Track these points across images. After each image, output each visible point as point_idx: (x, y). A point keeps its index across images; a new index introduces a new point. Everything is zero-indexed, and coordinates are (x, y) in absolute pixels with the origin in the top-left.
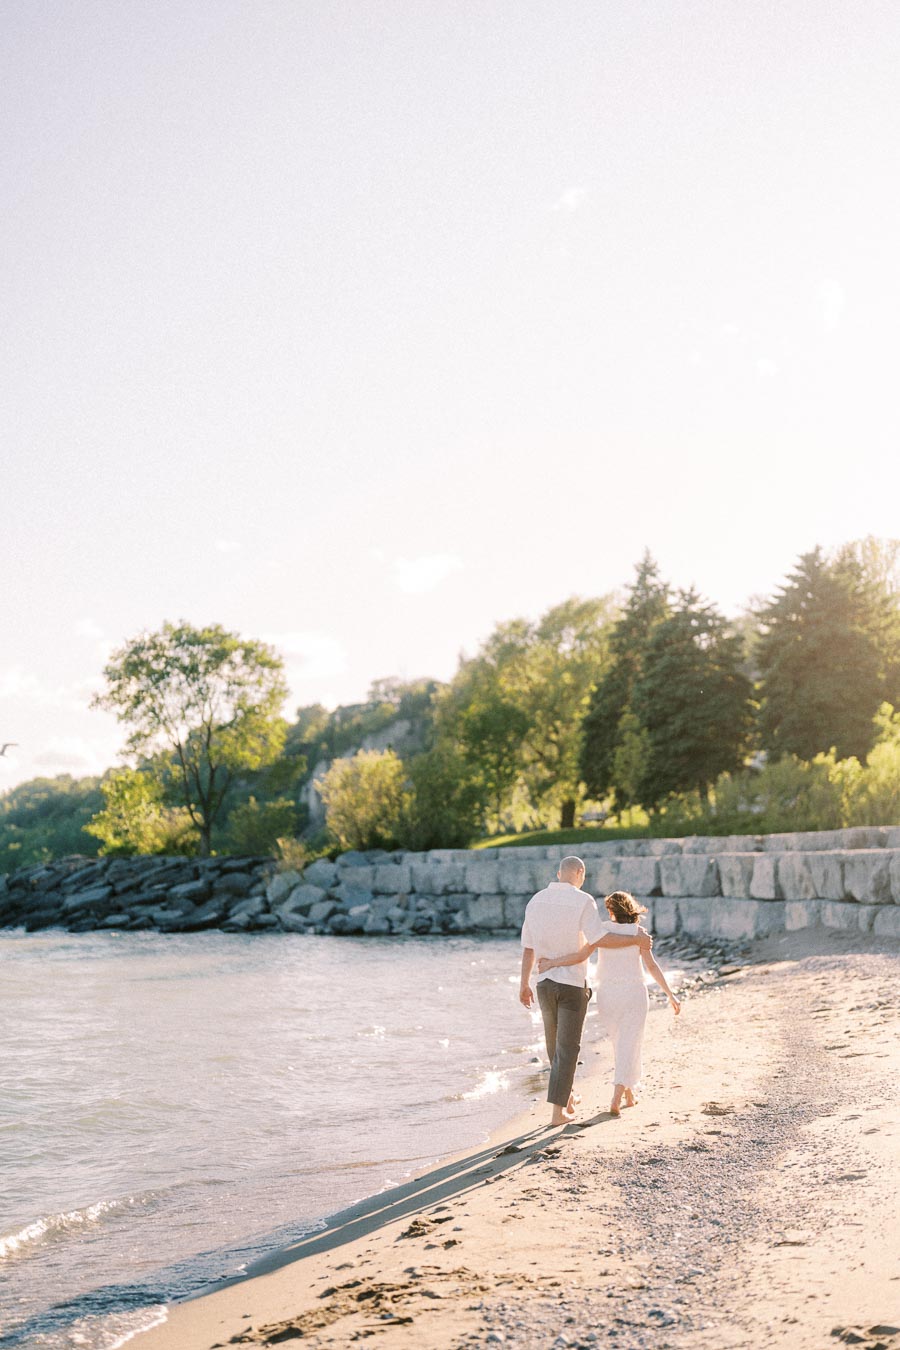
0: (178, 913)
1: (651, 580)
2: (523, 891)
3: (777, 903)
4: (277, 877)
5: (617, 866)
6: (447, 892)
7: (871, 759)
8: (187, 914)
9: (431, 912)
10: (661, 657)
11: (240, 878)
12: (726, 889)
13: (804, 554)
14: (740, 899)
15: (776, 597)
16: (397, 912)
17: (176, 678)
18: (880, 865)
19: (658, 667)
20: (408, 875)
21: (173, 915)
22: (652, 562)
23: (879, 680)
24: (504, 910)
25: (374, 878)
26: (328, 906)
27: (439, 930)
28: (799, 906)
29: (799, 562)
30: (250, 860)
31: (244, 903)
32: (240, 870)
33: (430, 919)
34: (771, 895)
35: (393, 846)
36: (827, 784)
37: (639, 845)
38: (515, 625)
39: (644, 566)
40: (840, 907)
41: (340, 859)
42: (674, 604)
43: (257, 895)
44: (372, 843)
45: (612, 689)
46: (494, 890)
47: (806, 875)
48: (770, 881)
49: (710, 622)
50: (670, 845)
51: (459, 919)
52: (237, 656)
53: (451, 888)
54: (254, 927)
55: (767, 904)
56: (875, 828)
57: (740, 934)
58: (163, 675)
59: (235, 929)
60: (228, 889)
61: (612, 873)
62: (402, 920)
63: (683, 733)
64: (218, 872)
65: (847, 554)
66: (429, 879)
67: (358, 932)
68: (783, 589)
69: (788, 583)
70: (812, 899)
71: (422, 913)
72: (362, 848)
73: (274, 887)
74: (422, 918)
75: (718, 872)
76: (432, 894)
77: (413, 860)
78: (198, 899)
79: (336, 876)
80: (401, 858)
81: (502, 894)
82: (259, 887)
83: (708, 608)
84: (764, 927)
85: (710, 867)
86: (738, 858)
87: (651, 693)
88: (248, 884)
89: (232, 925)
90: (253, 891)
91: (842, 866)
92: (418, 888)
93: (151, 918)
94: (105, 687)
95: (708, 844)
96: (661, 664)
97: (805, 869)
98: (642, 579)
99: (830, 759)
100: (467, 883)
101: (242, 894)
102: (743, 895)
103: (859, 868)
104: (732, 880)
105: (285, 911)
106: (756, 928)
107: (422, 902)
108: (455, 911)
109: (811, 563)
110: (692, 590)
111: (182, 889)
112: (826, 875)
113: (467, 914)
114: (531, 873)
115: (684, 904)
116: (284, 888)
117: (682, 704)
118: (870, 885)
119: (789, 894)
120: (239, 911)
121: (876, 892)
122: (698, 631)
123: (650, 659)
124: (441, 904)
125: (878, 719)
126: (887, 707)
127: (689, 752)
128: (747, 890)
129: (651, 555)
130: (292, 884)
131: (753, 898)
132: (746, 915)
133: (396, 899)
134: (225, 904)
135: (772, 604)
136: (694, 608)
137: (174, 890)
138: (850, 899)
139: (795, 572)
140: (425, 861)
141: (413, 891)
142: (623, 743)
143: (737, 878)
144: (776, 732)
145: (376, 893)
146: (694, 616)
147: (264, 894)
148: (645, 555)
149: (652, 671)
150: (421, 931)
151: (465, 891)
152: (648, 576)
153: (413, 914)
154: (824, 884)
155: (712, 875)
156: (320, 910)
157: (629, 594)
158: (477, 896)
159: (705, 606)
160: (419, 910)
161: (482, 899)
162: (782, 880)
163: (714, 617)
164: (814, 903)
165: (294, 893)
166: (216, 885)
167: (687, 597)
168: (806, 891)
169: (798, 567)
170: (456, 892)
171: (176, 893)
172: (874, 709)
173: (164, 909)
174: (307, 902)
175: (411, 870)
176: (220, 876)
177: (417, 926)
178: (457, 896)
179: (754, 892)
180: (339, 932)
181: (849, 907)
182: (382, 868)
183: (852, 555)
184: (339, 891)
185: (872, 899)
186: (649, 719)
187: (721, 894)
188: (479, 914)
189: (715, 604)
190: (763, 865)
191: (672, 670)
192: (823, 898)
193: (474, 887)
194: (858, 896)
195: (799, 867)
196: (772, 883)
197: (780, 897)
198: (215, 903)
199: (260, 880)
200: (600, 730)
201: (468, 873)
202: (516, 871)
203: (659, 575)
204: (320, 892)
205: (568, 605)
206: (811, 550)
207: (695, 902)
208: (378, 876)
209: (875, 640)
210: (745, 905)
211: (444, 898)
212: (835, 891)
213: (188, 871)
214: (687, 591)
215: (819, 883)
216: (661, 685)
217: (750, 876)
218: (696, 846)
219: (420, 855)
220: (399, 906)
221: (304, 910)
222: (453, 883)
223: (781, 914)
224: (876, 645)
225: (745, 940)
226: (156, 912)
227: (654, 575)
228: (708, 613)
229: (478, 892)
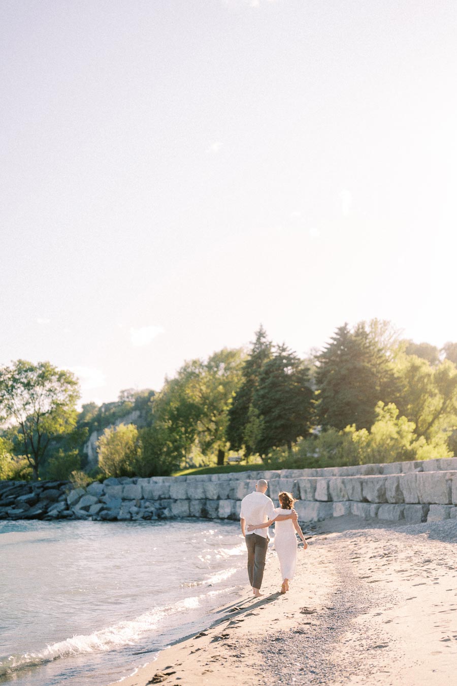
0: (21, 510)
1: (263, 340)
2: (199, 498)
3: (329, 503)
4: (73, 492)
5: (247, 484)
6: (160, 499)
7: (373, 429)
8: (25, 511)
9: (152, 509)
10: (268, 378)
11: (54, 492)
12: (303, 495)
13: (339, 327)
14: (310, 501)
15: (326, 348)
16: (135, 509)
17: (20, 389)
18: (381, 483)
19: (266, 384)
20: (140, 490)
21: (18, 511)
22: (264, 331)
23: (377, 390)
24: (189, 507)
25: (123, 491)
26: (99, 506)
27: (156, 518)
28: (340, 504)
29: (337, 331)
30: (58, 483)
31: (56, 505)
32: (53, 488)
33: (152, 512)
34: (325, 499)
35: (133, 475)
36: (351, 442)
37: (259, 474)
38: (194, 362)
39: (260, 332)
40: (360, 505)
41: (105, 482)
42: (274, 351)
43: (62, 501)
44: (122, 473)
45: (244, 394)
46: (184, 497)
47: (343, 488)
48: (325, 492)
49: (293, 361)
50: (274, 473)
51: (166, 512)
52: (54, 378)
53: (162, 496)
54: (61, 517)
55: (324, 503)
56: (377, 464)
57: (310, 519)
59: (51, 519)
60: (47, 498)
61: (244, 488)
62: (137, 513)
63: (280, 417)
64: (42, 489)
65: (360, 327)
66: (151, 492)
67: (115, 519)
68: (329, 344)
69: (331, 341)
70: (346, 501)
71: (147, 510)
72: (116, 476)
73: (71, 496)
74: (147, 511)
75: (299, 487)
76: (152, 499)
77: (143, 482)
78: (32, 503)
79: (103, 491)
80: (136, 481)
81: (188, 499)
82: (64, 496)
83: (291, 354)
84: (322, 515)
85: (295, 485)
86: (308, 480)
87: (263, 397)
88: (57, 495)
89: (49, 516)
90: (61, 498)
91: (362, 483)
92: (146, 497)
93: (7, 513)
95: (293, 473)
96: (268, 381)
97: (342, 486)
98: (259, 339)
99: (353, 429)
100: (171, 494)
101: (55, 500)
102: (311, 499)
103: (370, 485)
104: (306, 491)
105: (77, 509)
106: (318, 515)
107: (147, 504)
108: (165, 508)
109: (342, 331)
110: (284, 345)
111: (23, 498)
112: (353, 488)
113: (170, 510)
114: (204, 488)
116: (76, 497)
117: (279, 402)
118: (376, 493)
119: (335, 499)
120: (53, 509)
121: (379, 497)
122: (286, 365)
123: (263, 380)
124: (157, 505)
125: (378, 410)
126: (381, 403)
127: (283, 426)
128: (314, 496)
129: (264, 327)
130: (81, 495)
131: (317, 501)
132: (313, 510)
133: (134, 502)
134: (46, 506)
135: (323, 352)
136: (284, 354)
137: (19, 498)
138: (365, 500)
139: (335, 336)
140: (149, 483)
141: (143, 498)
142: (250, 422)
143: (309, 490)
144: (326, 416)
145: (124, 499)
146: (284, 358)
147: (66, 500)
148: (259, 327)
149: (263, 385)
150: (147, 518)
151: (170, 498)
152: (261, 338)
153: (143, 510)
154: (352, 493)
155: (296, 489)
156: (95, 508)
157: (252, 347)
158: (176, 501)
159: (290, 352)
160: (146, 508)
161: (178, 502)
162: (331, 491)
163: (294, 358)
164: (347, 503)
165: (82, 499)
166: (41, 496)
167: (281, 348)
168: (344, 497)
169: (336, 334)
170: (165, 498)
171: (20, 500)
172: (375, 404)
173: (14, 508)
174: (88, 504)
175: (142, 487)
176: (43, 491)
177: (145, 516)
178: (165, 500)
179: (317, 497)
180: (105, 519)
181: (365, 505)
182: (127, 487)
183: (363, 328)
184: (105, 498)
185: (377, 501)
186: (263, 409)
187: (300, 498)
188: (177, 509)
189: (295, 352)
190: (321, 484)
191: (274, 385)
192: (352, 500)
193: (174, 496)
194: (369, 499)
195: (340, 485)
196: (326, 493)
197: (330, 500)
198: (40, 505)
199: (64, 493)
200: (238, 415)
201: (171, 489)
202: (196, 488)
203: (267, 337)
204: (95, 499)
205: (222, 352)
206: (343, 325)
208: (125, 490)
209: (374, 370)
210: (312, 504)
211: (158, 502)
212: (358, 497)
213: (27, 488)
214: (281, 345)
215: (350, 493)
216: (268, 393)
217: (315, 489)
218: (287, 474)
219: (146, 479)
220: (135, 506)
221: (86, 508)
222: (164, 494)
223: (331, 508)
224: (375, 372)
225: (312, 522)
226: (9, 510)
227: (264, 337)
228: (292, 356)
229: (176, 498)
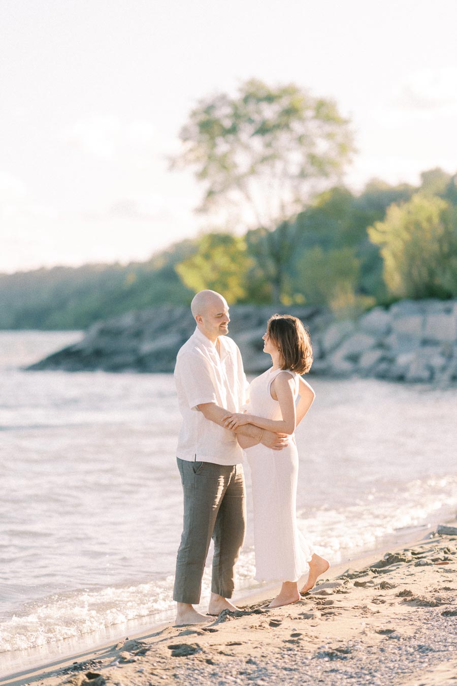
4: (331, 327)
16: (439, 361)
25: (424, 327)
26: (378, 354)
35: (448, 296)
41: (394, 307)
44: (428, 292)
52: (309, 113)
58: (233, 130)
62: (444, 369)
67: (401, 379)
73: (329, 336)
79: (388, 326)
80: (452, 308)
94: (178, 147)
105: (338, 360)
116: (339, 336)
130: (345, 333)
133: (439, 349)
145: (425, 342)
147: (320, 342)
156: (369, 359)
165: (346, 342)
174: (359, 350)
180: (383, 376)
182: (432, 318)
184: (392, 340)
199: (317, 329)
204: (370, 341)
208: (428, 325)
220: (443, 354)
221: (354, 358)
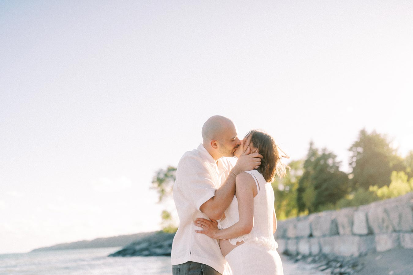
3: (369, 236)
5: (296, 226)
12: (341, 231)
14: (348, 235)
22: (313, 142)
28: (384, 236)
42: (320, 153)
47: (386, 217)
48: (364, 224)
50: (317, 216)
55: (364, 237)
70: (392, 232)
75: (336, 224)
84: (364, 249)
85: (332, 222)
94: (151, 185)
97: (385, 215)
99: (376, 188)
102: (350, 234)
104: (343, 227)
106: (359, 249)
112: (400, 216)
115: (322, 240)
119: (376, 230)
123: (314, 169)
126: (394, 172)
128: (352, 230)
131: (354, 235)
132: (353, 244)
136: (326, 153)
143: (346, 225)
146: (326, 155)
152: (312, 146)
154: (399, 223)
155: (334, 225)
162: (372, 224)
164: (394, 235)
167: (324, 150)
179: (355, 231)
186: (315, 186)
187: (338, 233)
190: (359, 217)
192: (400, 231)
196: (365, 226)
197: (371, 232)
207: (327, 239)
210: (351, 238)
212: (409, 226)
214: (323, 148)
215: (396, 222)
217: (352, 224)
223: (373, 241)
225: (353, 257)
227: (314, 145)
